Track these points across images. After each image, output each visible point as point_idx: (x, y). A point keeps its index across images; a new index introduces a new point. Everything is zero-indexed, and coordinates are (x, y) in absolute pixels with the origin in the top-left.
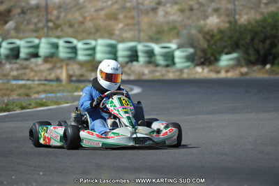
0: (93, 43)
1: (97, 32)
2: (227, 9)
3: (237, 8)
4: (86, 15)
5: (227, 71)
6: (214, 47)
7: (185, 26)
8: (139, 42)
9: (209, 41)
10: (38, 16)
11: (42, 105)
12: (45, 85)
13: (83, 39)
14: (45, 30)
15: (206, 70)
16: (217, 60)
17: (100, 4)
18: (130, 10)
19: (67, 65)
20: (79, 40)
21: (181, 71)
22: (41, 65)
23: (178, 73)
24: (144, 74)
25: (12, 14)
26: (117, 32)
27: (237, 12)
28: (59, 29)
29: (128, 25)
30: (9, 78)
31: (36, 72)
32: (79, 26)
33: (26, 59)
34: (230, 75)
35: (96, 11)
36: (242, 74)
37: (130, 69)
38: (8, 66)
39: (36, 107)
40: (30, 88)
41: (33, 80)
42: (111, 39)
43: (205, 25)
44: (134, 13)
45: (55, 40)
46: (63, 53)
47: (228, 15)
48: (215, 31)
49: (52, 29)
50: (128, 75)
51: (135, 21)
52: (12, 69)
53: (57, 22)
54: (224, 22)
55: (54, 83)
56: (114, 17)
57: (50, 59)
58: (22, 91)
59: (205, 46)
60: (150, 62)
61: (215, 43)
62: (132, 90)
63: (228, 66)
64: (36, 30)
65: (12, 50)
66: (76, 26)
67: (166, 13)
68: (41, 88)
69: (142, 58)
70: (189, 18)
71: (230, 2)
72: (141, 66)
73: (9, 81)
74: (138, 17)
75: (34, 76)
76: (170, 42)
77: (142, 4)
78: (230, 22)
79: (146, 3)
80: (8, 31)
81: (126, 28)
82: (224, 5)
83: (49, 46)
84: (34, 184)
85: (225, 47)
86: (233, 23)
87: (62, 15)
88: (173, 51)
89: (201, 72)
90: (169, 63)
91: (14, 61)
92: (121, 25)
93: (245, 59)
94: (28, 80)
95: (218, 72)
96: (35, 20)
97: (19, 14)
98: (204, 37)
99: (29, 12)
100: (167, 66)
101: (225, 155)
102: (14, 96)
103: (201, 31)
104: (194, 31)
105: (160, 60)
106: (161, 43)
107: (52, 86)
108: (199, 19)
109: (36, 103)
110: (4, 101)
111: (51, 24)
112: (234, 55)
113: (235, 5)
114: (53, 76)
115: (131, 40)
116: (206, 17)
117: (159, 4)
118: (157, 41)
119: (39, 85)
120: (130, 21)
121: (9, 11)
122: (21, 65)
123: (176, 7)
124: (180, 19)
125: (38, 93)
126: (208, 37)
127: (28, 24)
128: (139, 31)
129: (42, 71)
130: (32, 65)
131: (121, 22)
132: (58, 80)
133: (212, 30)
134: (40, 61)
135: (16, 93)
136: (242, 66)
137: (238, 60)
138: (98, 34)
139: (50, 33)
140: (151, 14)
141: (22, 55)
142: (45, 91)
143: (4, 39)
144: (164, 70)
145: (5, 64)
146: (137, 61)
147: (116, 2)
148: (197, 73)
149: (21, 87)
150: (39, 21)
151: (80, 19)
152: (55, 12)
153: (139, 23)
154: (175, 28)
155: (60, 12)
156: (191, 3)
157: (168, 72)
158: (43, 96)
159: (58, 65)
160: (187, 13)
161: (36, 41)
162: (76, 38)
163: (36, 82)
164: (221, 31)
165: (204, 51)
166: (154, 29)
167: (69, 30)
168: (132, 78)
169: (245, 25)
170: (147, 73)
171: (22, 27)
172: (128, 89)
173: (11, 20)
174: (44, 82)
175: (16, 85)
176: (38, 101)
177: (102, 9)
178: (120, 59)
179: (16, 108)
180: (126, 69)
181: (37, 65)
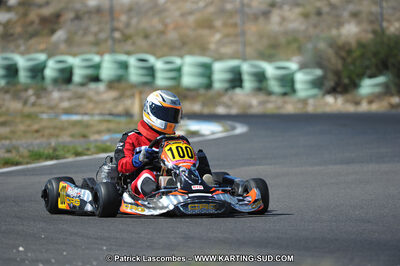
0: (178, 61)
1: (183, 46)
2: (371, 13)
3: (385, 11)
4: (168, 20)
5: (370, 102)
6: (352, 68)
7: (309, 38)
8: (244, 59)
9: (343, 59)
10: (99, 23)
11: (105, 150)
12: (108, 121)
13: (163, 56)
14: (110, 43)
15: (340, 100)
16: (355, 85)
17: (188, 6)
18: (231, 14)
19: (141, 93)
20: (158, 58)
21: (304, 101)
22: (105, 92)
23: (300, 106)
24: (250, 106)
25: (62, 19)
26: (212, 46)
27: (385, 17)
28: (130, 42)
29: (227, 36)
30: (58, 111)
31: (97, 103)
32: (158, 38)
33: (82, 85)
34: (375, 107)
35: (183, 15)
36: (392, 106)
37: (231, 99)
38: (56, 95)
39: (97, 153)
40: (87, 126)
41: (92, 115)
42: (203, 55)
43: (340, 36)
44: (237, 19)
45: (123, 57)
46: (135, 75)
47: (371, 22)
48: (354, 44)
49: (119, 41)
50: (227, 106)
51: (239, 30)
52: (61, 99)
53: (129, 31)
54: (367, 31)
55: (123, 120)
56: (207, 24)
57: (116, 85)
58: (76, 130)
59: (339, 65)
60: (259, 89)
61: (353, 63)
62: (234, 128)
63: (372, 94)
64: (97, 43)
65: (62, 71)
66: (154, 37)
67: (283, 19)
68: (104, 126)
69: (249, 83)
70: (315, 26)
71: (375, 3)
72: (248, 95)
73: (57, 115)
74: (243, 24)
75: (94, 109)
76: (288, 60)
77: (249, 6)
78: (374, 32)
79: (255, 4)
80: (56, 45)
81: (226, 40)
82: (367, 7)
83: (115, 66)
84: (95, 263)
85: (367, 67)
86: (379, 33)
87: (134, 21)
88: (294, 73)
89: (334, 104)
90: (288, 89)
91: (64, 87)
92: (217, 36)
93: (396, 85)
94: (86, 114)
95: (357, 103)
96: (94, 29)
97: (72, 20)
98: (337, 54)
99: (86, 16)
100: (285, 94)
102: (65, 138)
104: (322, 45)
105: (275, 86)
106: (274, 61)
107: (119, 123)
108: (329, 28)
109: (97, 147)
110: (50, 144)
111: (117, 35)
112: (381, 79)
113: (382, 8)
114: (120, 109)
115: (232, 57)
116: (340, 24)
117: (273, 5)
118: (269, 58)
119: (100, 122)
120: (231, 31)
121: (57, 16)
122: (75, 93)
123: (298, 10)
124: (303, 27)
125: (99, 132)
126: (343, 54)
127: (85, 34)
128: (245, 44)
129: (104, 102)
130: (91, 94)
131: (218, 31)
132: (128, 114)
133: (348, 44)
134: (101, 86)
135: (68, 132)
136: (392, 95)
137: (386, 86)
138: (186, 49)
139: (117, 47)
140: (261, 20)
141: (77, 78)
142: (109, 131)
143: (50, 55)
144: (280, 101)
145: (52, 91)
146: (241, 86)
147: (212, 3)
148: (327, 104)
149: (75, 124)
150: (100, 31)
151: (160, 27)
152: (123, 18)
153: (243, 33)
154: (295, 40)
155: (130, 18)
156: (318, 4)
157: (285, 102)
158: (106, 137)
159: (128, 93)
160: (314, 19)
161: (96, 59)
162: (153, 54)
163: (97, 118)
164: (361, 45)
165: (337, 74)
166: (265, 42)
167: (143, 43)
168: (234, 111)
169: (396, 36)
170: (255, 103)
171: (77, 38)
172: (229, 128)
173: (60, 28)
174: (110, 118)
175: (68, 121)
176: (99, 144)
177: (191, 13)
178: (218, 85)
179: (67, 155)
180: (225, 99)
181: (98, 93)
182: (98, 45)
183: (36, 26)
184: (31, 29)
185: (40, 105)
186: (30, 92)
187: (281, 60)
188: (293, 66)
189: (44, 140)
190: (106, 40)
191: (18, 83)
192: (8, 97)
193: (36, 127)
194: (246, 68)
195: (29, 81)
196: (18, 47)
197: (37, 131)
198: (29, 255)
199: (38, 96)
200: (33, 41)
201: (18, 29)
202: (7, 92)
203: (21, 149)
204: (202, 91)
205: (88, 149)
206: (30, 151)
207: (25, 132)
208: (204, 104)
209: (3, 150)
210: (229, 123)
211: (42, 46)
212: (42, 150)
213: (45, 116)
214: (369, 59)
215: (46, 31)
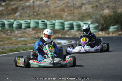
0: (54, 21)
1: (55, 17)
2: (113, 6)
3: (117, 6)
4: (51, 9)
5: (113, 33)
6: (107, 23)
7: (94, 14)
8: (74, 21)
9: (104, 20)
10: (30, 10)
11: (32, 49)
13: (49, 20)
14: (33, 16)
15: (103, 33)
16: (109, 29)
17: (57, 5)
18: (70, 7)
19: (43, 31)
20: (48, 21)
22: (32, 31)
24: (76, 35)
25: (18, 9)
26: (64, 17)
28: (39, 16)
29: (69, 14)
30: (17, 37)
31: (29, 34)
32: (48, 14)
33: (25, 29)
34: (114, 35)
35: (55, 8)
36: (119, 34)
37: (70, 33)
38: (17, 32)
39: (29, 50)
40: (26, 41)
41: (28, 38)
42: (61, 20)
43: (103, 13)
44: (72, 9)
45: (37, 21)
46: (41, 26)
47: (113, 9)
49: (36, 16)
50: (69, 35)
52: (18, 33)
53: (38, 13)
54: (111, 12)
55: (37, 39)
56: (63, 10)
57: (35, 29)
58: (23, 43)
60: (79, 30)
61: (108, 21)
62: (71, 42)
63: (113, 31)
64: (29, 16)
65: (18, 25)
66: (46, 14)
67: (86, 8)
68: (32, 41)
69: (75, 28)
70: (96, 10)
71: (114, 3)
72: (75, 31)
73: (17, 38)
74: (74, 10)
75: (28, 36)
76: (87, 21)
77: (75, 4)
78: (114, 12)
79: (77, 4)
80: (17, 17)
81: (68, 15)
82: (111, 4)
83: (35, 23)
85: (112, 23)
86: (115, 12)
87: (40, 9)
91: (19, 30)
92: (66, 14)
93: (121, 28)
94: (26, 38)
95: (109, 34)
96: (28, 12)
97: (21, 9)
99: (26, 8)
102: (20, 45)
103: (101, 16)
106: (83, 21)
108: (100, 11)
109: (30, 48)
110: (15, 47)
111: (35, 14)
112: (116, 26)
113: (116, 4)
114: (36, 36)
115: (71, 20)
116: (103, 10)
117: (83, 4)
119: (30, 40)
120: (70, 12)
122: (22, 32)
123: (90, 6)
124: (92, 11)
125: (30, 43)
126: (104, 19)
127: (25, 14)
128: (74, 16)
129: (32, 34)
130: (27, 32)
131: (66, 12)
132: (39, 38)
133: (106, 16)
134: (31, 29)
135: (21, 43)
136: (119, 31)
137: (117, 28)
138: (56, 18)
139: (35, 17)
140: (79, 9)
141: (23, 27)
143: (15, 20)
145: (15, 31)
146: (73, 29)
147: (64, 4)
148: (99, 34)
149: (23, 41)
150: (30, 12)
151: (48, 11)
152: (37, 8)
153: (74, 13)
154: (90, 15)
156: (97, 4)
158: (32, 45)
159: (39, 31)
160: (95, 8)
161: (29, 21)
162: (46, 20)
164: (110, 16)
165: (103, 25)
166: (80, 15)
167: (43, 16)
168: (71, 37)
169: (120, 13)
171: (23, 15)
172: (70, 42)
173: (18, 12)
174: (33, 39)
175: (21, 40)
176: (30, 47)
177: (58, 7)
178: (66, 29)
179: (21, 50)
180: (68, 33)
181: (29, 31)
183: (10, 11)
184: (9, 12)
185: (12, 35)
186: (9, 31)
189: (13, 46)
190: (32, 15)
191: (5, 29)
192: (2, 33)
195: (8, 28)
196: (5, 18)
197: (11, 43)
199: (11, 33)
200: (9, 16)
201: (5, 12)
202: (2, 31)
203: (7, 49)
204: (61, 31)
205: (27, 49)
206: (9, 49)
207: (7, 43)
208: (62, 35)
209: (1, 49)
210: (70, 40)
211: (12, 18)
212: (13, 49)
213: (13, 39)
214: (112, 20)
215: (13, 13)
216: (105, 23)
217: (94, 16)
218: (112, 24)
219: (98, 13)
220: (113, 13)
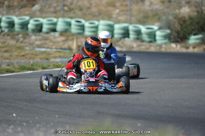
0: (97, 23)
1: (99, 15)
2: (196, 2)
4: (92, 2)
5: (194, 47)
6: (185, 29)
7: (165, 14)
8: (131, 23)
9: (181, 25)
10: (57, 2)
11: (58, 67)
12: (60, 52)
13: (89, 20)
14: (62, 12)
15: (179, 46)
16: (188, 39)
19: (77, 38)
20: (86, 21)
21: (160, 46)
22: (58, 37)
24: (133, 47)
26: (114, 16)
27: (204, 4)
28: (72, 12)
29: (122, 11)
30: (34, 46)
31: (54, 42)
32: (87, 10)
33: (47, 33)
34: (196, 50)
37: (123, 43)
38: (33, 38)
39: (53, 68)
40: (49, 54)
41: (52, 48)
42: (109, 20)
43: (180, 13)
44: (128, 3)
45: (69, 20)
46: (74, 29)
47: (196, 7)
48: (187, 17)
49: (67, 11)
50: (121, 47)
51: (128, 8)
52: (36, 40)
53: (72, 7)
54: (194, 11)
55: (67, 51)
56: (113, 5)
57: (64, 34)
58: (43, 56)
60: (138, 39)
61: (186, 27)
63: (195, 43)
64: (55, 12)
65: (37, 25)
66: (85, 10)
67: (151, 3)
68: (57, 54)
69: (132, 36)
70: (168, 8)
72: (131, 41)
73: (34, 48)
74: (131, 5)
75: (52, 45)
76: (153, 25)
78: (198, 12)
80: (34, 12)
81: (121, 13)
83: (64, 24)
85: (193, 30)
87: (75, 2)
88: (155, 31)
89: (175, 47)
90: (152, 40)
91: (38, 34)
92: (117, 11)
94: (48, 48)
95: (187, 48)
96: (55, 5)
100: (150, 42)
101: (192, 108)
102: (38, 60)
103: (176, 17)
104: (171, 18)
105: (145, 37)
106: (146, 25)
107: (65, 53)
108: (175, 9)
109: (54, 65)
110: (30, 62)
111: (66, 8)
112: (200, 36)
114: (66, 46)
115: (125, 22)
116: (180, 7)
118: (143, 23)
119: (56, 52)
120: (124, 8)
122: (43, 37)
124: (161, 8)
125: (55, 57)
126: (182, 23)
127: (49, 7)
128: (131, 16)
129: (58, 42)
130: (51, 38)
131: (118, 8)
132: (70, 49)
133: (185, 17)
134: (57, 34)
135: (39, 57)
137: (202, 39)
139: (65, 15)
140: (140, 3)
141: (44, 30)
142: (60, 57)
143: (31, 18)
144: (148, 45)
145: (31, 36)
146: (128, 37)
148: (173, 48)
149: (43, 53)
150: (57, 6)
151: (88, 5)
153: (131, 10)
154: (157, 14)
157: (151, 46)
158: (58, 60)
159: (71, 38)
160: (167, 4)
161: (55, 20)
162: (84, 19)
163: (54, 50)
164: (191, 18)
165: (178, 32)
166: (142, 15)
167: (79, 13)
168: (124, 50)
170: (135, 46)
171: (45, 9)
173: (37, 4)
174: (59, 50)
175: (39, 51)
176: (55, 63)
178: (116, 36)
179: (38, 68)
180: (120, 43)
181: (55, 37)
182: (56, 13)
183: (24, 2)
184: (22, 4)
185: (25, 43)
186: (20, 36)
187: (149, 24)
188: (155, 28)
189: (27, 60)
190: (60, 11)
191: (14, 31)
192: (9, 37)
193: (23, 53)
194: (131, 28)
195: (20, 30)
196: (15, 12)
197: (23, 56)
198: (19, 118)
199: (24, 38)
200: (22, 10)
201: (16, 4)
202: (8, 35)
203: (15, 65)
205: (49, 66)
206: (19, 66)
207: (17, 56)
209: (6, 65)
211: (27, 13)
212: (25, 65)
213: (27, 48)
214: (194, 26)
215: (30, 5)
216: (182, 29)
217: (164, 18)
218: (194, 32)
219: (171, 12)
220: (196, 14)
